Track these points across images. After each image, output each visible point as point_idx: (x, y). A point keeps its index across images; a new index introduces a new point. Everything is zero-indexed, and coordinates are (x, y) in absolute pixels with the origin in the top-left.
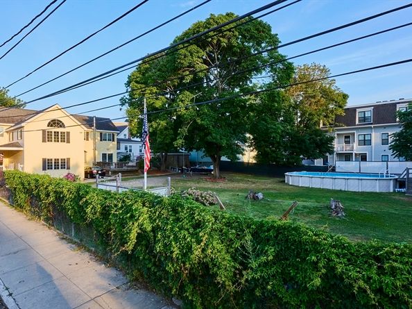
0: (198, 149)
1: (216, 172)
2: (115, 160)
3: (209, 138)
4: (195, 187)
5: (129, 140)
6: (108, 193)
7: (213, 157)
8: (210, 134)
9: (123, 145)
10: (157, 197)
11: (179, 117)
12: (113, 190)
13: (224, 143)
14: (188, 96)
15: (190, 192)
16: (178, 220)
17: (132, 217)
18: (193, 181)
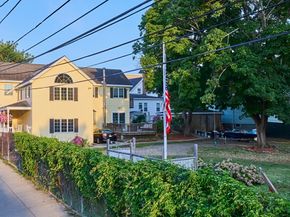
0: (234, 107)
1: (261, 139)
2: (128, 121)
3: (250, 91)
4: (230, 159)
5: (144, 96)
6: (121, 162)
7: (256, 118)
8: (250, 85)
9: (136, 103)
10: (182, 170)
11: (207, 63)
12: (127, 158)
13: (272, 97)
14: (218, 35)
15: (225, 165)
16: (210, 203)
17: (151, 194)
18: (227, 150)
